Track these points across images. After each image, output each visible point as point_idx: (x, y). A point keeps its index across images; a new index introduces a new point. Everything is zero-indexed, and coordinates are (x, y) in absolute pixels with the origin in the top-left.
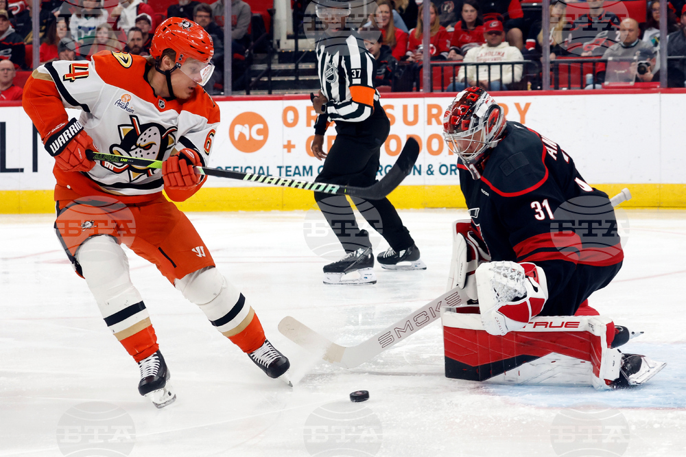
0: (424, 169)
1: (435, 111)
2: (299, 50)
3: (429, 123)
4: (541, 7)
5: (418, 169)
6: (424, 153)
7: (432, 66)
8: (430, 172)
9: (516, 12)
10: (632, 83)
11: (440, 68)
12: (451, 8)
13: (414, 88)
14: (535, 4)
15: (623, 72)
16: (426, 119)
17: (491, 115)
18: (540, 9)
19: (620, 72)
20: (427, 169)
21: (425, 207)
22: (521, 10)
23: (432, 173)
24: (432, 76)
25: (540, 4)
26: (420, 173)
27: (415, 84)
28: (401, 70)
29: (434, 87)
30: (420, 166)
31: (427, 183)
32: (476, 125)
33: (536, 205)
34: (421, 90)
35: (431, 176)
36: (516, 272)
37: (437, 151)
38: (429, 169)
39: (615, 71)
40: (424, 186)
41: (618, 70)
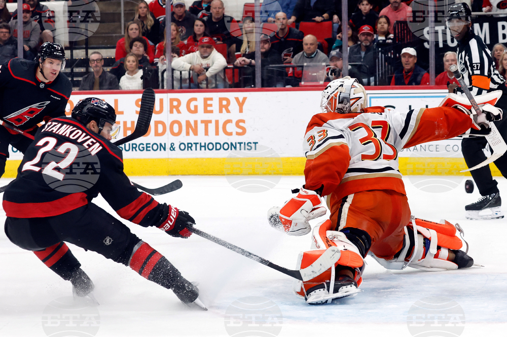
0: (168, 146)
1: (175, 103)
2: (74, 58)
3: (171, 112)
5: (164, 146)
6: (168, 134)
8: (172, 148)
10: (322, 83)
15: (315, 74)
16: (169, 110)
19: (313, 74)
20: (170, 146)
21: (169, 175)
23: (174, 149)
26: (165, 149)
28: (149, 72)
30: (165, 144)
31: (170, 157)
35: (173, 151)
37: (178, 133)
38: (172, 146)
39: (310, 74)
40: (168, 158)
41: (312, 72)
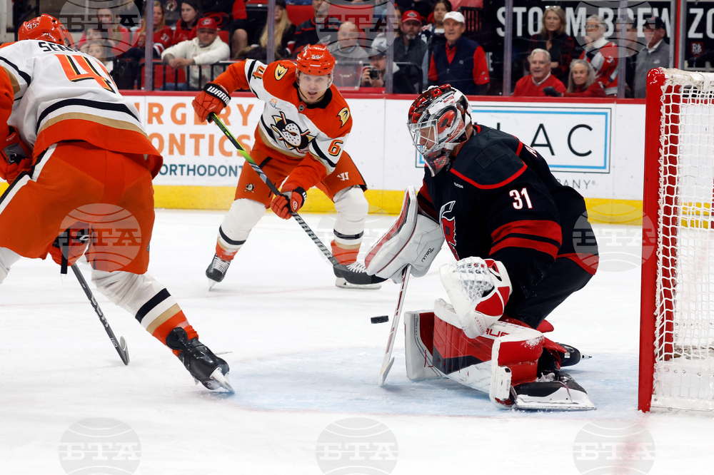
1: (156, 110)
3: (150, 121)
4: (266, 8)
7: (154, 64)
9: (240, 13)
10: (357, 88)
11: (162, 66)
12: (174, 7)
13: (136, 86)
14: (260, 5)
15: (348, 76)
16: (147, 118)
17: (444, 115)
18: (265, 10)
19: (345, 76)
22: (244, 10)
24: (154, 74)
25: (265, 6)
27: (136, 82)
28: (122, 67)
29: (156, 86)
32: (425, 120)
33: (514, 193)
34: (143, 88)
36: (480, 266)
39: (340, 75)
41: (344, 73)
